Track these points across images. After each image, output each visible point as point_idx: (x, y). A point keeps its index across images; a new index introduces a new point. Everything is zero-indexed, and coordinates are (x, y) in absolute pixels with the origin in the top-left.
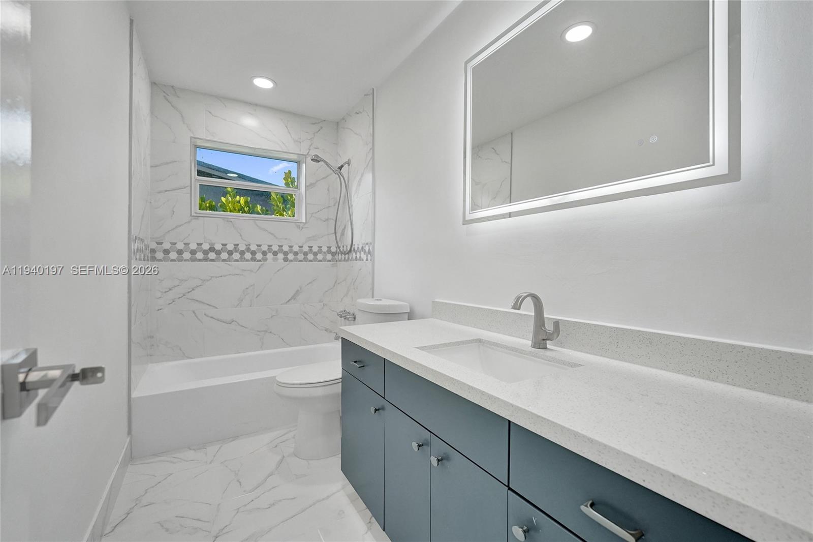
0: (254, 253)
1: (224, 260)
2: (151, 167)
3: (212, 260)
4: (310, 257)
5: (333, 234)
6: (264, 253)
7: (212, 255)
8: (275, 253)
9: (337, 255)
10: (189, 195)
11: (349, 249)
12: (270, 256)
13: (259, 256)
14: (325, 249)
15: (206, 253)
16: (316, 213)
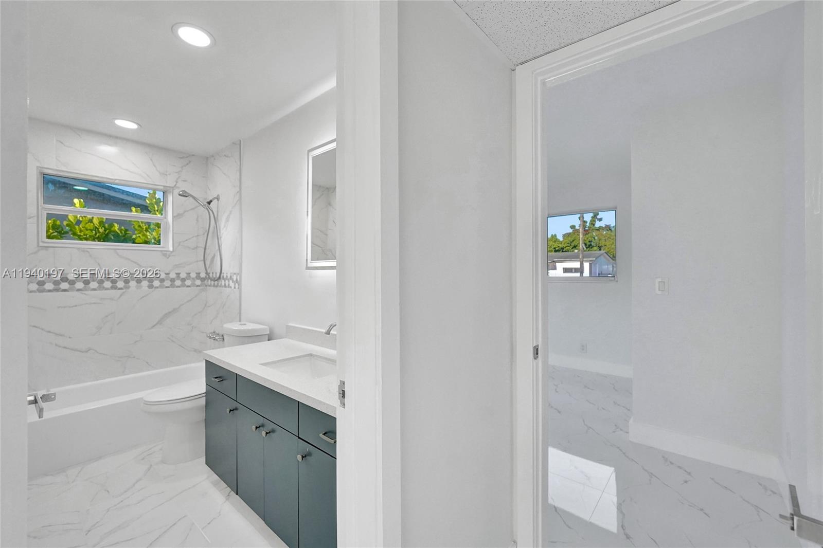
0: (114, 282)
1: (78, 290)
3: (65, 290)
4: (178, 283)
5: (201, 261)
6: (127, 281)
7: (65, 285)
8: (139, 281)
9: (206, 280)
11: (218, 276)
12: (133, 284)
13: (120, 284)
14: (193, 275)
15: (56, 283)
16: (184, 242)
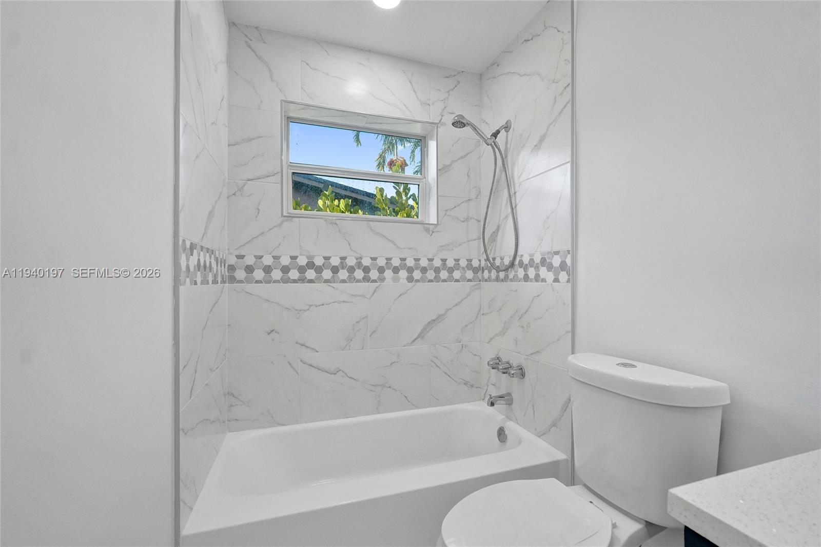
0: (366, 270)
1: (326, 281)
2: (229, 145)
3: (311, 281)
4: (444, 274)
5: (480, 239)
6: (381, 270)
7: (311, 274)
8: (396, 270)
9: (480, 272)
10: (279, 185)
12: (388, 274)
13: (374, 274)
14: (463, 263)
15: (302, 270)
16: (451, 210)
